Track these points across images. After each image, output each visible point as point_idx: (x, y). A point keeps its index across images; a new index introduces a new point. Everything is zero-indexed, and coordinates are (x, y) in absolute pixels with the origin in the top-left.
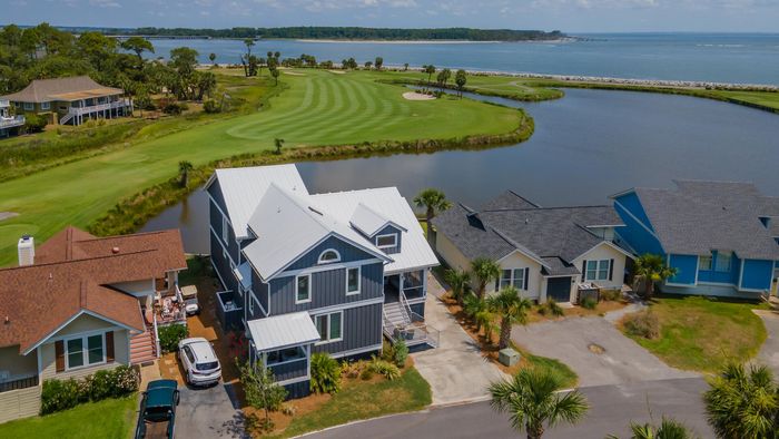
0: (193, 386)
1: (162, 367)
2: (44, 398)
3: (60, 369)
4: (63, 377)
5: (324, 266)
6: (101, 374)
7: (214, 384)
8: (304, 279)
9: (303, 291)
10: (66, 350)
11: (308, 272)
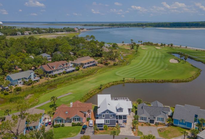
0: (89, 126)
1: (86, 123)
2: (72, 124)
3: (74, 121)
4: (74, 122)
5: (106, 113)
6: (78, 123)
7: (92, 126)
8: (104, 115)
9: (104, 116)
10: (75, 119)
11: (104, 114)
